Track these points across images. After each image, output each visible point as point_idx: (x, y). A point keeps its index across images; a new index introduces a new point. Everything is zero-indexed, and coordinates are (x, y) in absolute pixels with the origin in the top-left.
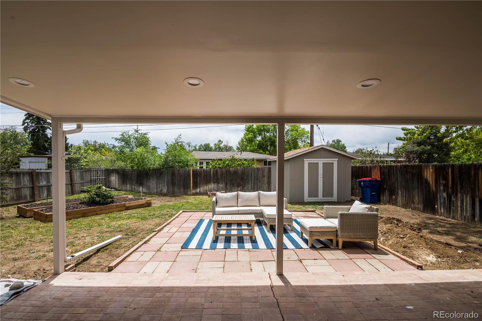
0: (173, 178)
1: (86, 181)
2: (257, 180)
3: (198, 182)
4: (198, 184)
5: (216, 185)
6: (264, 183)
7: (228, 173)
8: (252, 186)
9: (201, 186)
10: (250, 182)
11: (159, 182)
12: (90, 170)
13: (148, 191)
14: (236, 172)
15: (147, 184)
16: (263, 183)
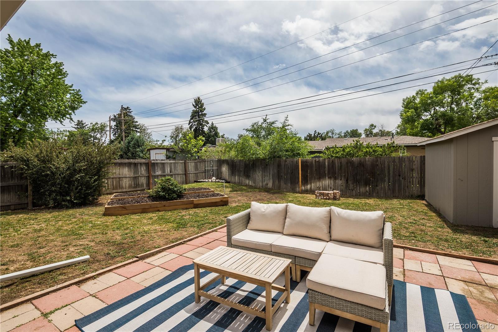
0: (278, 170)
1: (200, 172)
2: (400, 176)
3: (308, 177)
4: (308, 178)
5: (332, 182)
6: (413, 181)
7: (349, 164)
8: (389, 185)
9: (312, 181)
10: (387, 179)
11: (265, 175)
12: (204, 161)
13: (254, 184)
14: (362, 164)
15: (253, 176)
16: (410, 182)
